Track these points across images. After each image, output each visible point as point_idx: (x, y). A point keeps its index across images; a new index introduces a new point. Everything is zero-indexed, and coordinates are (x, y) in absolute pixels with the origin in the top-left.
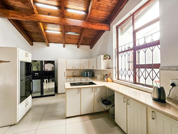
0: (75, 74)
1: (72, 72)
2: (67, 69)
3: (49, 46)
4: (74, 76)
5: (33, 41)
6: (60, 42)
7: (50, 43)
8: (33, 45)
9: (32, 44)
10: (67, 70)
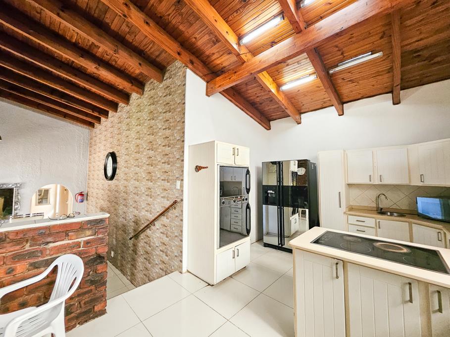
0: (384, 204)
1: (373, 194)
2: (351, 182)
3: (300, 123)
4: (381, 212)
5: (270, 121)
6: (325, 103)
7: (302, 116)
8: (270, 129)
9: (268, 128)
10: (350, 185)
